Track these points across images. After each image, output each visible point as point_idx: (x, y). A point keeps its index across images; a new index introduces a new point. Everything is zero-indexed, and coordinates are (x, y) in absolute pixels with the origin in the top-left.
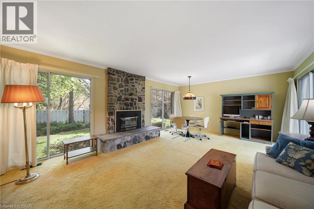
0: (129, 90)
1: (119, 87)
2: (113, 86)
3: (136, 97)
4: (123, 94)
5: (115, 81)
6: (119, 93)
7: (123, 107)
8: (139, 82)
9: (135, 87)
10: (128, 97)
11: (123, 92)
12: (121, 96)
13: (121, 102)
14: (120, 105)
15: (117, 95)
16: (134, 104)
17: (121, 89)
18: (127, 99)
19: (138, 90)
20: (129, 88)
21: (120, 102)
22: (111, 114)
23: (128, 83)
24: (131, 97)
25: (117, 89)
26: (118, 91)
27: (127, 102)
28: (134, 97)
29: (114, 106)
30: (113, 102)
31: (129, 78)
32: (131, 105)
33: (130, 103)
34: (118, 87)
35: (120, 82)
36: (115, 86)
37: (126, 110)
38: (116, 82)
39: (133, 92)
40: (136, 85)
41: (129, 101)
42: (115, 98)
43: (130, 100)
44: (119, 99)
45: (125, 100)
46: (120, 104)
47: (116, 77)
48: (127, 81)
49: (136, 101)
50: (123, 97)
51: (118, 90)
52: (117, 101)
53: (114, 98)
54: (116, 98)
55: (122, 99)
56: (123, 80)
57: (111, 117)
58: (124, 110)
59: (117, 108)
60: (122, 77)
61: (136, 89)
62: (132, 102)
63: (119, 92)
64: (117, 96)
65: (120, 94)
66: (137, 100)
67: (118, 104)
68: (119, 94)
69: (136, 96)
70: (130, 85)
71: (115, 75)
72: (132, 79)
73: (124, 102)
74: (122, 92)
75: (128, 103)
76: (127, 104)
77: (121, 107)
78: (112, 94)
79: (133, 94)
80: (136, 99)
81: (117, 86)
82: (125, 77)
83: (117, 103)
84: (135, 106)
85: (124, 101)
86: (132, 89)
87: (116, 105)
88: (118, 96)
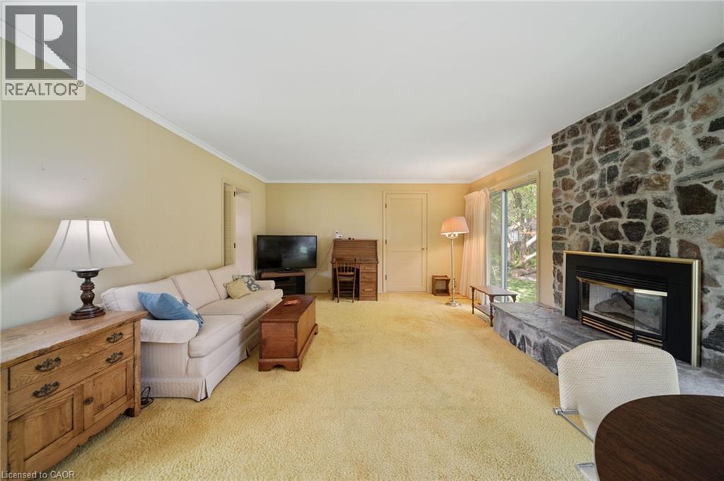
0: (620, 170)
1: (580, 176)
2: (561, 179)
3: (660, 194)
4: (593, 195)
5: (566, 163)
6: (578, 196)
7: (596, 243)
8: (672, 109)
9: (652, 144)
10: (617, 200)
11: (596, 189)
12: (588, 202)
13: (588, 222)
14: (584, 234)
15: (572, 204)
16: (649, 228)
17: (586, 179)
18: (612, 212)
19: (669, 152)
20: (617, 164)
21: (583, 225)
22: (557, 258)
23: (616, 142)
24: (629, 198)
25: (572, 185)
26: (577, 190)
27: (611, 223)
28: (643, 194)
29: (563, 236)
30: (561, 226)
31: (620, 124)
32: (635, 231)
33: (624, 226)
34: (574, 179)
35: (586, 157)
36: (567, 177)
37: (606, 251)
38: (568, 166)
39: (639, 175)
40: (656, 135)
41: (619, 215)
42: (568, 215)
43: (625, 211)
44: (582, 214)
45: (602, 216)
46: (581, 230)
47: (570, 148)
48: (611, 140)
49: (661, 211)
50: (595, 204)
51: (575, 188)
52: (571, 223)
53: (565, 213)
54: (569, 212)
55: (592, 213)
56: (594, 146)
57: (558, 267)
58: (600, 251)
59: (574, 243)
60: (589, 136)
61: (657, 153)
62: (635, 221)
63: (581, 190)
64: (571, 207)
65: (584, 196)
66: (675, 204)
67: (577, 231)
68: (579, 198)
69: (662, 184)
70: (626, 148)
71: (564, 146)
72: (638, 117)
73: (598, 224)
74: (589, 187)
75: (617, 224)
76: (612, 231)
77: (587, 242)
78: (561, 202)
79: (639, 182)
80: (659, 203)
81: (572, 176)
82: (600, 131)
83: (573, 228)
84: (654, 236)
85: (598, 219)
86: (633, 164)
87: (570, 234)
88: (576, 205)
